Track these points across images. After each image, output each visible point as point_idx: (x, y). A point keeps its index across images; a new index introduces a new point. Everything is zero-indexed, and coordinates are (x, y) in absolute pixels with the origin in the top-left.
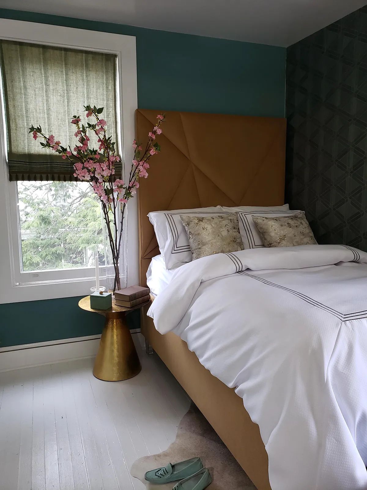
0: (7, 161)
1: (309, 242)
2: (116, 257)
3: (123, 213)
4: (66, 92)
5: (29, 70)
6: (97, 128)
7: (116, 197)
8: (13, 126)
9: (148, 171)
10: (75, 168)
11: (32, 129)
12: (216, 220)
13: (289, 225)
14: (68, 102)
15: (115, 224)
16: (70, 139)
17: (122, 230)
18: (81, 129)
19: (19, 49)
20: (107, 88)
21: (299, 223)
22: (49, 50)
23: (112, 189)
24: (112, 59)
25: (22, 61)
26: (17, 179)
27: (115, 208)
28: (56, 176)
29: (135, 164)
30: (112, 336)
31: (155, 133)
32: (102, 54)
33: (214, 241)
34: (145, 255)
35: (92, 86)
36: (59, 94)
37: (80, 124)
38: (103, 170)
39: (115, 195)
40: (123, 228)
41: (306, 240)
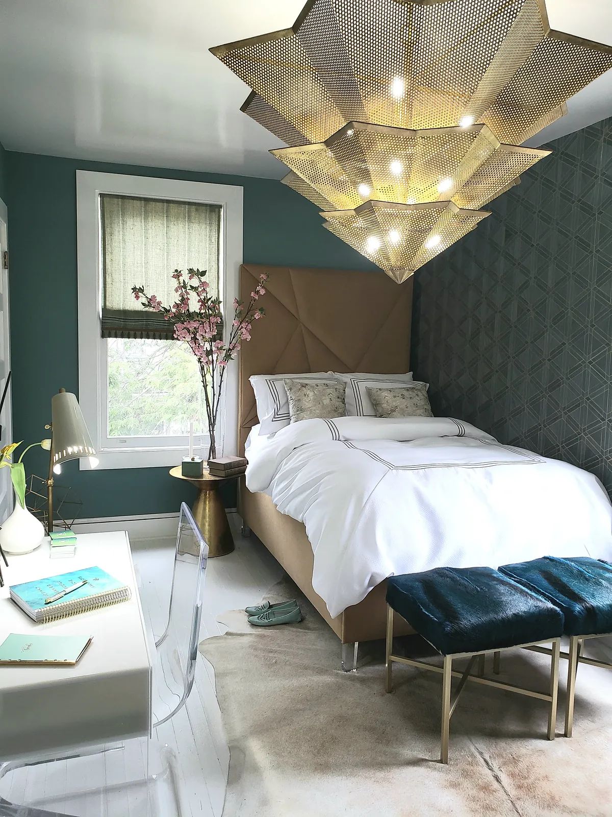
0: (101, 317)
1: (422, 414)
2: (212, 424)
3: (222, 376)
4: (166, 245)
5: (130, 222)
6: (200, 289)
7: (215, 359)
8: (108, 280)
9: (250, 332)
10: (175, 329)
11: (134, 289)
12: (320, 388)
13: (403, 397)
14: (168, 255)
15: (213, 387)
16: (168, 294)
17: (220, 394)
18: (182, 285)
19: (120, 203)
20: (210, 240)
21: (414, 395)
22: (151, 203)
23: (211, 350)
24: (217, 210)
25: (123, 215)
26: (110, 336)
27: (213, 371)
28: (151, 333)
29: (236, 324)
30: (204, 509)
31: (257, 292)
32: (206, 205)
33: (314, 408)
34: (244, 424)
35: (193, 239)
36: (159, 247)
37: (181, 279)
38: (205, 332)
39: (215, 356)
40: (221, 392)
41: (419, 412)
